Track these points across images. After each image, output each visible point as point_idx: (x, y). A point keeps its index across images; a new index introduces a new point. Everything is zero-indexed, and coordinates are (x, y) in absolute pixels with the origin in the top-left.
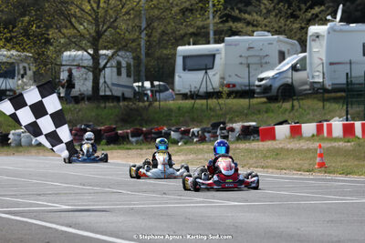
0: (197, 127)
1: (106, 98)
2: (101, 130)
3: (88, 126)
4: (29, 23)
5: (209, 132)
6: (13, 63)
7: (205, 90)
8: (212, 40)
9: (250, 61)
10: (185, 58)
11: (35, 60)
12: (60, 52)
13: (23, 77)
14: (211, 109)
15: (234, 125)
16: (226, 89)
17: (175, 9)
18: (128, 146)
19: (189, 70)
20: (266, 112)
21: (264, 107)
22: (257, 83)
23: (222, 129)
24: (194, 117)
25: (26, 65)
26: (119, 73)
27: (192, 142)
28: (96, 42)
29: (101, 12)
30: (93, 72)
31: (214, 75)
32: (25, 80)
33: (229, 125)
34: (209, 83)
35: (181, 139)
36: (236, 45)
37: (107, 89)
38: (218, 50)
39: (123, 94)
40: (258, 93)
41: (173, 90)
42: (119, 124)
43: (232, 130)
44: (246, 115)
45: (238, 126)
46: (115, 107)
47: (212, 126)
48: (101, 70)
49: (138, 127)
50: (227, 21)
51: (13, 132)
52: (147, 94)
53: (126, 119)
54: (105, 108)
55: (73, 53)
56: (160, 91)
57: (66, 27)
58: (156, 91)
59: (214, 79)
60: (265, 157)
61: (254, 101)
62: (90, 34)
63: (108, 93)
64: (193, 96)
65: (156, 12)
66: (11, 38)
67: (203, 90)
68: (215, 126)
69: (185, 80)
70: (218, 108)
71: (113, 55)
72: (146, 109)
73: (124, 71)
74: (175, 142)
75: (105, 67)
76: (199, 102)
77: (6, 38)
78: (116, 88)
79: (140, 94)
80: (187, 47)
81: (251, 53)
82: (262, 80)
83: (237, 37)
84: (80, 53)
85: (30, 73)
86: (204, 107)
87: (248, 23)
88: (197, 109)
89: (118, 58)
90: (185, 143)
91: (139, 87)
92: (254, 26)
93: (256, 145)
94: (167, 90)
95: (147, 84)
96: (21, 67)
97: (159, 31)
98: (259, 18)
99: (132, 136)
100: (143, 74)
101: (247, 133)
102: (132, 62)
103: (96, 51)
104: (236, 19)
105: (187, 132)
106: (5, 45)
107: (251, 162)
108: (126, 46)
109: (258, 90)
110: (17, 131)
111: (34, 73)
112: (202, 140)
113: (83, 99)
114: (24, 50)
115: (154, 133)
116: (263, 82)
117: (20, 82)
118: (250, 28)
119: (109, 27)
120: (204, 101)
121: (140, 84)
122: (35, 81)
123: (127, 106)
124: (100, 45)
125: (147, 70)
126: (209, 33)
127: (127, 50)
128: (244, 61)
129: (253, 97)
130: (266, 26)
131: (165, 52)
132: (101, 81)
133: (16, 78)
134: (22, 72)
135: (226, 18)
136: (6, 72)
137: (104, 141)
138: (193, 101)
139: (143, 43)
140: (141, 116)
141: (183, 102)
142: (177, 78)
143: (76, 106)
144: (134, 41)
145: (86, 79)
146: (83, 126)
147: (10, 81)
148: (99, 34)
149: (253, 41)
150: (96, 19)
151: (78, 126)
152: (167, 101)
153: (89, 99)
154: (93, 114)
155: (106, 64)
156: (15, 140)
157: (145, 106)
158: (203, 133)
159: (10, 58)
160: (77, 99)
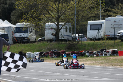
0: (95, 51)
1: (62, 40)
2: (60, 52)
3: (55, 51)
4: (33, 12)
5: (100, 53)
6: (27, 27)
8: (101, 19)
9: (115, 26)
10: (91, 25)
11: (36, 26)
12: (45, 23)
13: (31, 32)
14: (100, 44)
15: (109, 50)
16: (106, 37)
17: (87, 7)
18: (70, 58)
19: (92, 30)
20: (121, 45)
21: (120, 43)
22: (117, 35)
23: (104, 52)
24: (94, 47)
25: (32, 28)
26: (66, 31)
27: (93, 57)
28: (58, 20)
29: (60, 9)
31: (102, 32)
32: (32, 33)
33: (107, 50)
34: (100, 35)
35: (89, 55)
36: (109, 21)
37: (62, 37)
38: (103, 22)
39: (68, 39)
40: (118, 38)
41: (86, 37)
42: (67, 50)
43: (108, 52)
44: (114, 46)
45: (110, 50)
46: (65, 43)
47: (101, 50)
48: (60, 30)
49: (74, 51)
50: (106, 12)
51: (27, 53)
52: (77, 39)
53: (69, 48)
54: (61, 44)
55: (50, 24)
56: (82, 38)
57: (47, 14)
58: (80, 38)
59: (102, 33)
60: (121, 62)
61: (116, 41)
62: (56, 16)
63: (63, 38)
64: (94, 39)
65: (80, 8)
66: (27, 18)
67: (97, 37)
68: (102, 50)
69: (91, 34)
70: (103, 44)
71: (64, 24)
72: (76, 44)
73: (68, 30)
74: (87, 57)
75: (61, 29)
76: (95, 41)
77: (25, 18)
78: (65, 36)
79: (74, 39)
80: (91, 21)
81: (115, 23)
82: (119, 33)
83: (110, 18)
84: (52, 23)
86: (98, 43)
87: (114, 12)
88: (95, 44)
89: (66, 25)
90: (91, 57)
91: (74, 36)
92: (116, 13)
93: (117, 57)
94: (84, 37)
95: (77, 35)
96: (30, 29)
97: (81, 15)
98: (118, 11)
99: (71, 54)
100: (75, 31)
101: (114, 53)
102: (71, 27)
103: (58, 23)
104: (110, 11)
105: (91, 53)
106: (24, 21)
107: (115, 64)
108: (69, 21)
109: (118, 37)
110: (29, 52)
111: (35, 31)
112: (97, 56)
113: (53, 40)
114: (31, 22)
115: (80, 53)
116: (120, 34)
117: (30, 34)
118: (115, 14)
119: (63, 14)
120: (98, 41)
121: (74, 35)
122: (35, 34)
123: (69, 43)
124: (59, 21)
125: (77, 30)
126: (99, 16)
127: (69, 23)
128: (112, 26)
129: (116, 40)
130: (121, 13)
131: (83, 23)
132: (60, 34)
133: (28, 33)
134: (31, 31)
135: (106, 10)
136: (25, 31)
137: (61, 56)
139: (75, 20)
140: (75, 47)
141: (90, 41)
142: (88, 33)
143: (51, 43)
144: (72, 19)
146: (53, 51)
147: (26, 34)
148: (59, 17)
149: (116, 19)
150: (58, 11)
152: (84, 41)
154: (57, 46)
155: (62, 27)
156: (28, 56)
157: (76, 43)
158: (98, 53)
159: (26, 25)
160: (51, 41)
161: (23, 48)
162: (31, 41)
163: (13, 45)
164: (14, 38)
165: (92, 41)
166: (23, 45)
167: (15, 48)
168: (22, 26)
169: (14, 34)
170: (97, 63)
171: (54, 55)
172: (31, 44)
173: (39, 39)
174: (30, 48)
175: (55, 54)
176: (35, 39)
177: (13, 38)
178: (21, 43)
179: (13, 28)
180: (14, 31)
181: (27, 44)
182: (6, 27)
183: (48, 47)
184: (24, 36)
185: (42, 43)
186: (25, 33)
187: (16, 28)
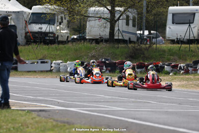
0: (183, 63)
1: (119, 41)
2: (116, 63)
3: (107, 60)
5: (191, 67)
6: (54, 14)
7: (188, 38)
8: (191, 4)
10: (173, 15)
11: (70, 13)
13: (60, 24)
14: (192, 51)
19: (176, 24)
26: (127, 24)
27: (179, 73)
28: (113, 2)
30: (111, 22)
31: (194, 28)
32: (61, 26)
34: (191, 33)
35: (172, 71)
37: (120, 34)
38: (197, 10)
39: (130, 39)
42: (128, 59)
47: (194, 62)
48: (116, 21)
49: (141, 61)
51: (54, 62)
52: (146, 39)
53: (133, 56)
54: (118, 48)
55: (97, 9)
56: (156, 38)
59: (195, 30)
63: (120, 38)
64: (179, 41)
68: (196, 63)
69: (173, 30)
71: (125, 11)
72: (147, 49)
73: (131, 22)
74: (168, 73)
75: (119, 19)
76: (183, 45)
78: (124, 34)
79: (141, 39)
80: (175, 7)
84: (102, 8)
85: (65, 21)
86: (188, 49)
88: (182, 51)
89: (128, 13)
90: (175, 74)
94: (159, 37)
95: (146, 33)
96: (59, 17)
99: (138, 68)
102: (136, 16)
103: (113, 7)
105: (175, 67)
106: (50, 1)
108: (134, 5)
110: (57, 61)
111: (68, 21)
112: (187, 72)
113: (102, 41)
114: (63, 5)
120: (188, 46)
121: (142, 32)
122: (68, 27)
123: (134, 47)
124: (116, 4)
125: (147, 21)
127: (132, 8)
132: (116, 29)
133: (55, 24)
134: (60, 21)
136: (50, 20)
137: (118, 71)
138: (180, 45)
139: (145, 4)
140: (144, 54)
142: (168, 29)
145: (105, 27)
146: (103, 60)
147: (53, 26)
151: (100, 60)
153: (106, 41)
154: (111, 52)
155: (120, 17)
156: (56, 68)
157: (147, 47)
158: (187, 67)
159: (53, 10)
160: (98, 41)
161: (46, 52)
162: (59, 40)
163: (27, 47)
164: (28, 32)
165: (175, 45)
166: (45, 47)
167: (29, 52)
168: (45, 12)
169: (29, 26)
170: (191, 84)
171: (104, 68)
172: (61, 46)
173: (72, 37)
174: (58, 52)
175: (107, 65)
176: (68, 37)
177: (26, 33)
178: (41, 42)
179: (27, 14)
180: (28, 20)
181: (54, 46)
182: (13, 12)
183: (93, 53)
184: (48, 31)
185: (80, 46)
186: (49, 24)
187: (32, 13)
